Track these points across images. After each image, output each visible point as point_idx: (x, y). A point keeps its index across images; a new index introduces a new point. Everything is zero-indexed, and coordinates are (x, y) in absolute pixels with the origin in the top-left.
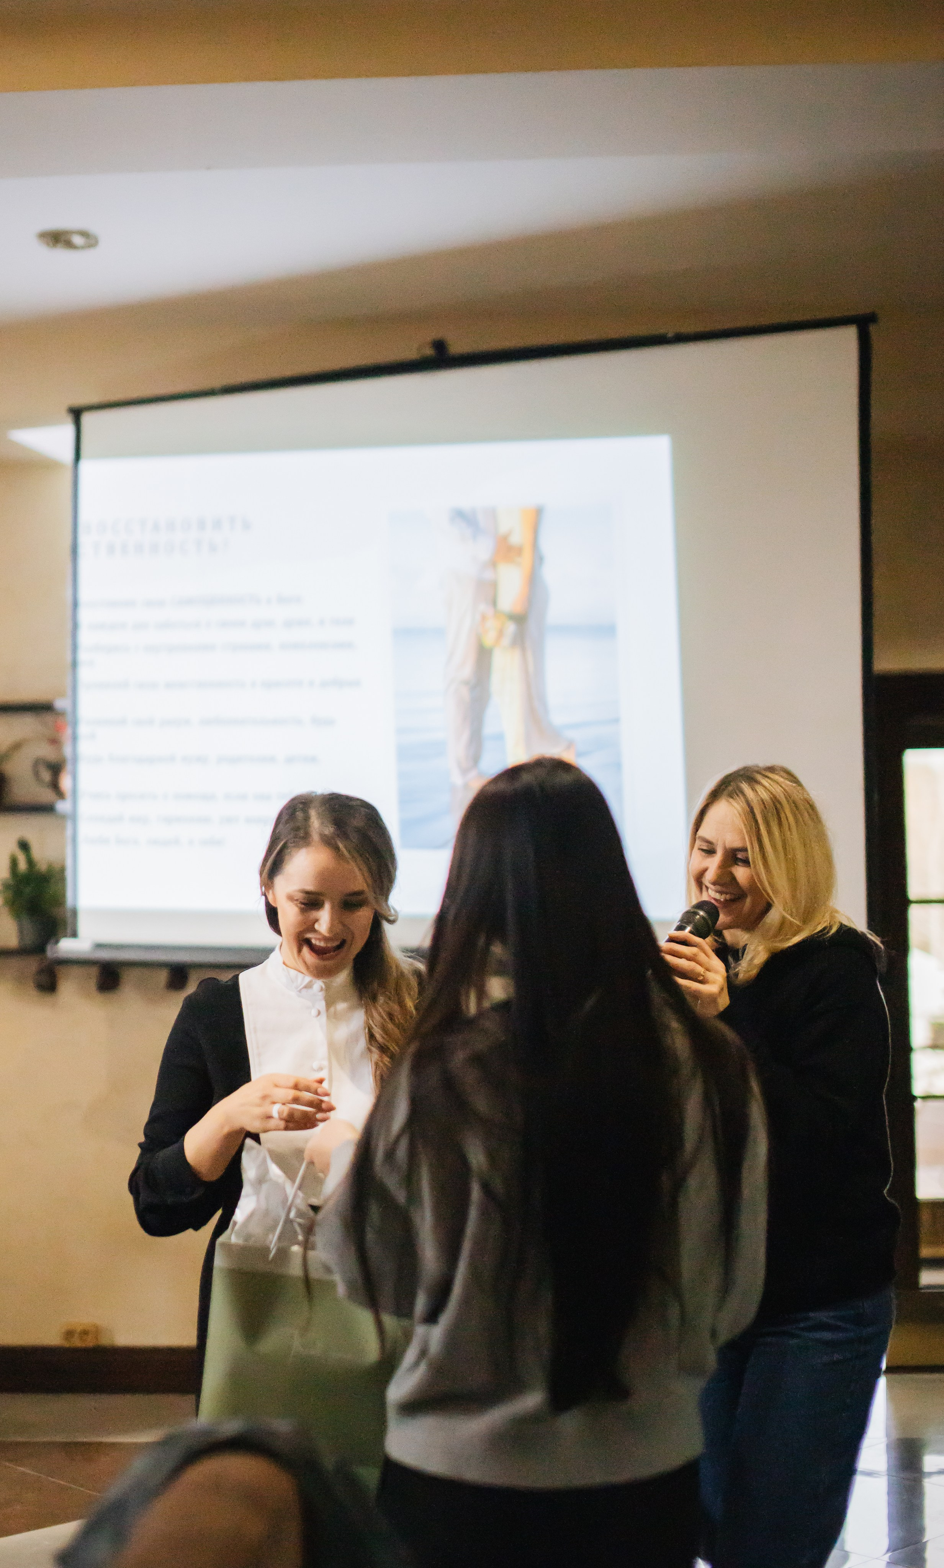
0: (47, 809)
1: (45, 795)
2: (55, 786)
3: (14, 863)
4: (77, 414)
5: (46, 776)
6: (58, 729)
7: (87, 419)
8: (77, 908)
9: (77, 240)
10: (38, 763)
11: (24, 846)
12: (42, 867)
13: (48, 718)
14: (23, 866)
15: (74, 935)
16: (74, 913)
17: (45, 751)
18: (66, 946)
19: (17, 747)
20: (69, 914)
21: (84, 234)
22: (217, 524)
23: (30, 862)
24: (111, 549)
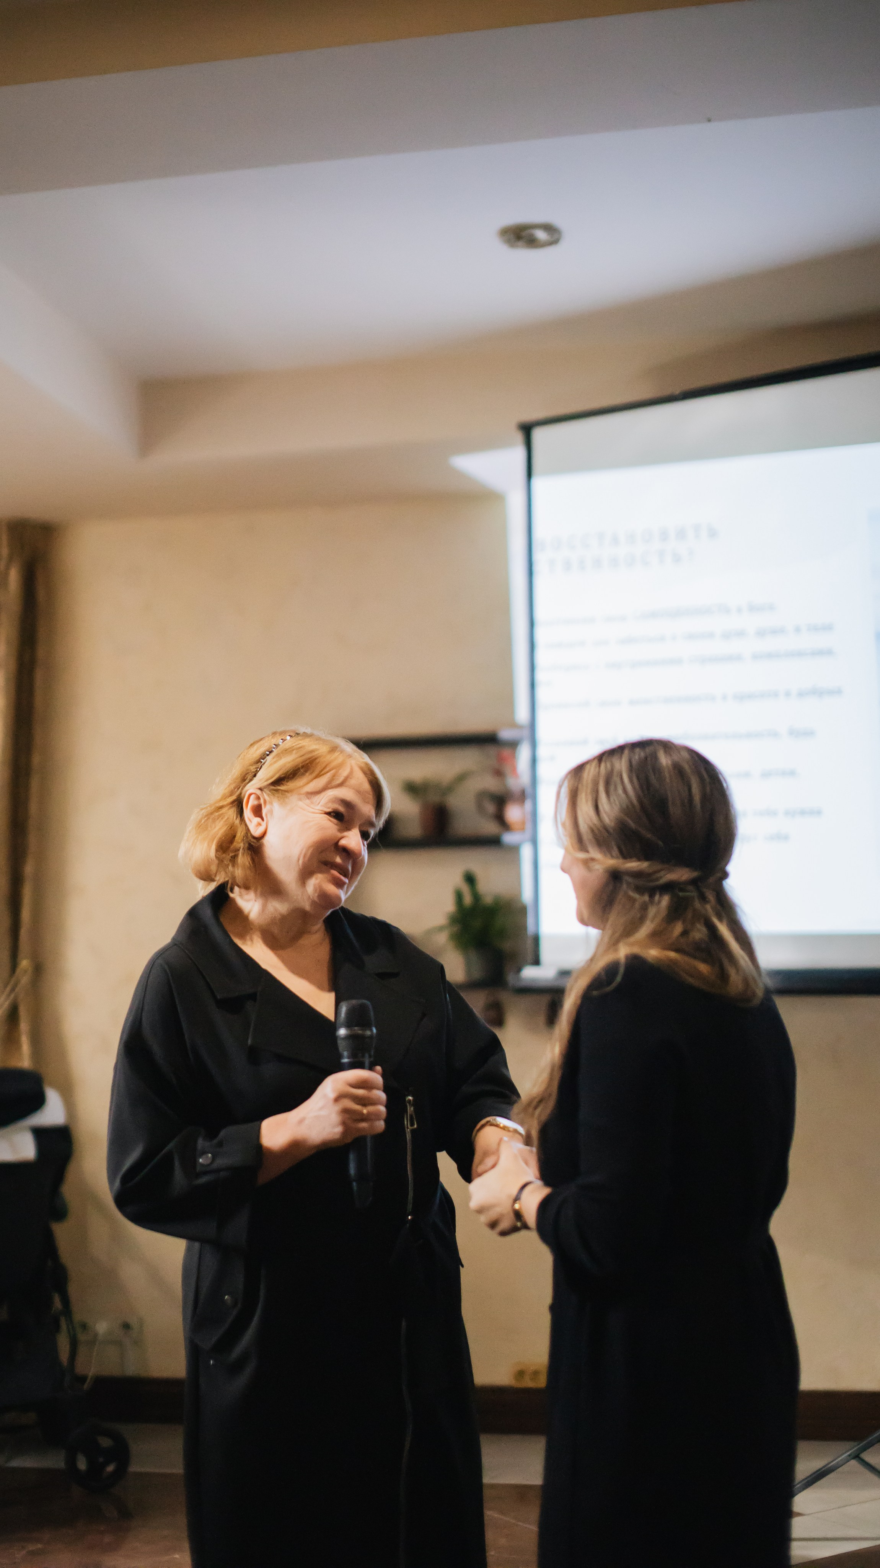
0: (493, 842)
1: (489, 828)
2: (500, 819)
3: (459, 896)
4: (527, 430)
5: (491, 808)
6: (501, 759)
7: (539, 435)
8: (540, 935)
9: (541, 235)
10: (483, 796)
11: (470, 879)
12: (488, 900)
13: (492, 750)
14: (468, 900)
15: (537, 962)
16: (536, 939)
17: (489, 783)
18: (529, 973)
19: (461, 778)
20: (529, 943)
21: (548, 228)
22: (681, 534)
23: (476, 896)
24: (568, 566)
